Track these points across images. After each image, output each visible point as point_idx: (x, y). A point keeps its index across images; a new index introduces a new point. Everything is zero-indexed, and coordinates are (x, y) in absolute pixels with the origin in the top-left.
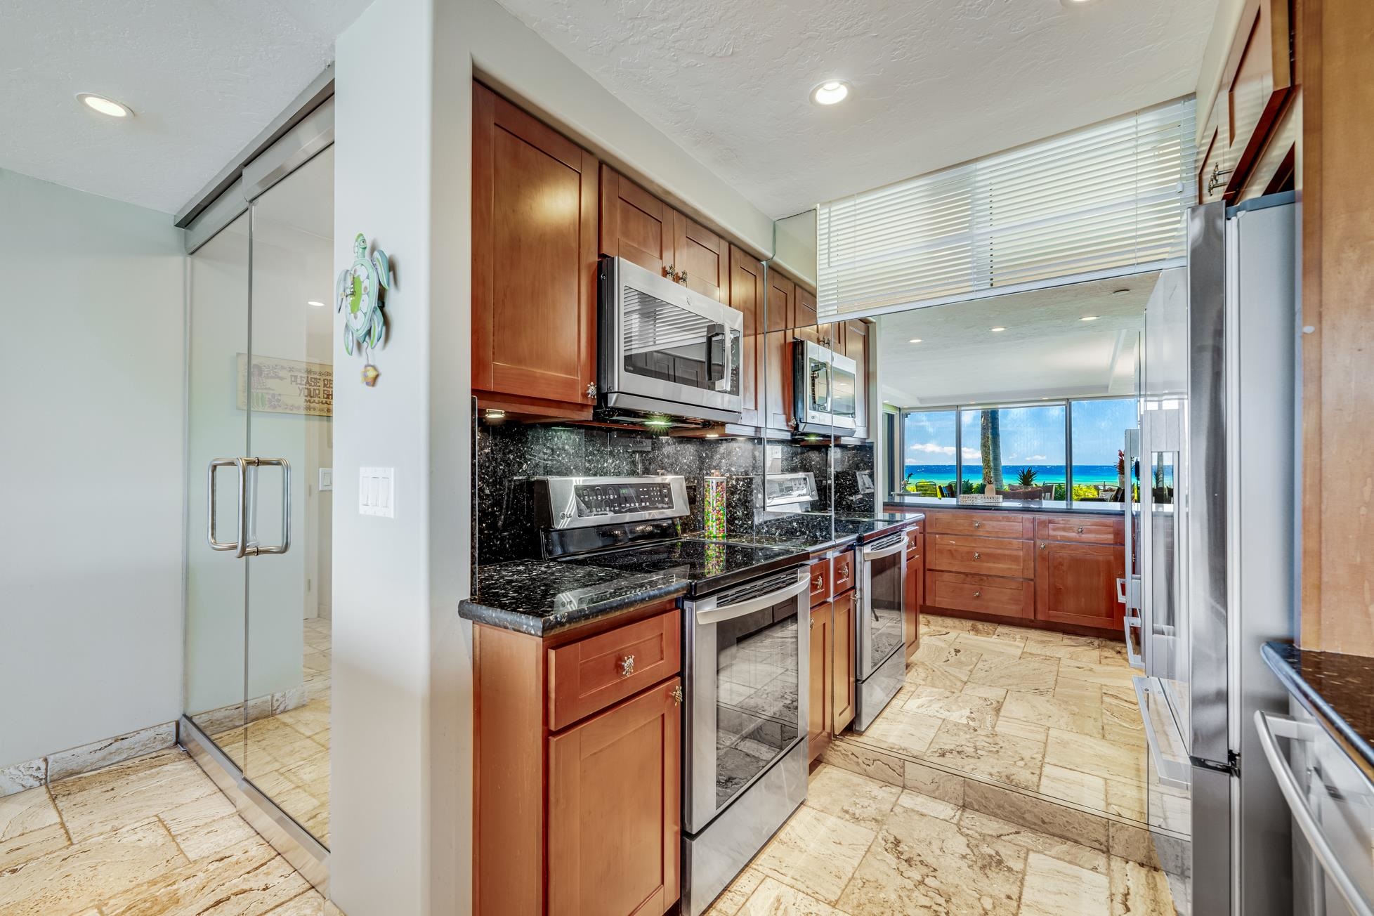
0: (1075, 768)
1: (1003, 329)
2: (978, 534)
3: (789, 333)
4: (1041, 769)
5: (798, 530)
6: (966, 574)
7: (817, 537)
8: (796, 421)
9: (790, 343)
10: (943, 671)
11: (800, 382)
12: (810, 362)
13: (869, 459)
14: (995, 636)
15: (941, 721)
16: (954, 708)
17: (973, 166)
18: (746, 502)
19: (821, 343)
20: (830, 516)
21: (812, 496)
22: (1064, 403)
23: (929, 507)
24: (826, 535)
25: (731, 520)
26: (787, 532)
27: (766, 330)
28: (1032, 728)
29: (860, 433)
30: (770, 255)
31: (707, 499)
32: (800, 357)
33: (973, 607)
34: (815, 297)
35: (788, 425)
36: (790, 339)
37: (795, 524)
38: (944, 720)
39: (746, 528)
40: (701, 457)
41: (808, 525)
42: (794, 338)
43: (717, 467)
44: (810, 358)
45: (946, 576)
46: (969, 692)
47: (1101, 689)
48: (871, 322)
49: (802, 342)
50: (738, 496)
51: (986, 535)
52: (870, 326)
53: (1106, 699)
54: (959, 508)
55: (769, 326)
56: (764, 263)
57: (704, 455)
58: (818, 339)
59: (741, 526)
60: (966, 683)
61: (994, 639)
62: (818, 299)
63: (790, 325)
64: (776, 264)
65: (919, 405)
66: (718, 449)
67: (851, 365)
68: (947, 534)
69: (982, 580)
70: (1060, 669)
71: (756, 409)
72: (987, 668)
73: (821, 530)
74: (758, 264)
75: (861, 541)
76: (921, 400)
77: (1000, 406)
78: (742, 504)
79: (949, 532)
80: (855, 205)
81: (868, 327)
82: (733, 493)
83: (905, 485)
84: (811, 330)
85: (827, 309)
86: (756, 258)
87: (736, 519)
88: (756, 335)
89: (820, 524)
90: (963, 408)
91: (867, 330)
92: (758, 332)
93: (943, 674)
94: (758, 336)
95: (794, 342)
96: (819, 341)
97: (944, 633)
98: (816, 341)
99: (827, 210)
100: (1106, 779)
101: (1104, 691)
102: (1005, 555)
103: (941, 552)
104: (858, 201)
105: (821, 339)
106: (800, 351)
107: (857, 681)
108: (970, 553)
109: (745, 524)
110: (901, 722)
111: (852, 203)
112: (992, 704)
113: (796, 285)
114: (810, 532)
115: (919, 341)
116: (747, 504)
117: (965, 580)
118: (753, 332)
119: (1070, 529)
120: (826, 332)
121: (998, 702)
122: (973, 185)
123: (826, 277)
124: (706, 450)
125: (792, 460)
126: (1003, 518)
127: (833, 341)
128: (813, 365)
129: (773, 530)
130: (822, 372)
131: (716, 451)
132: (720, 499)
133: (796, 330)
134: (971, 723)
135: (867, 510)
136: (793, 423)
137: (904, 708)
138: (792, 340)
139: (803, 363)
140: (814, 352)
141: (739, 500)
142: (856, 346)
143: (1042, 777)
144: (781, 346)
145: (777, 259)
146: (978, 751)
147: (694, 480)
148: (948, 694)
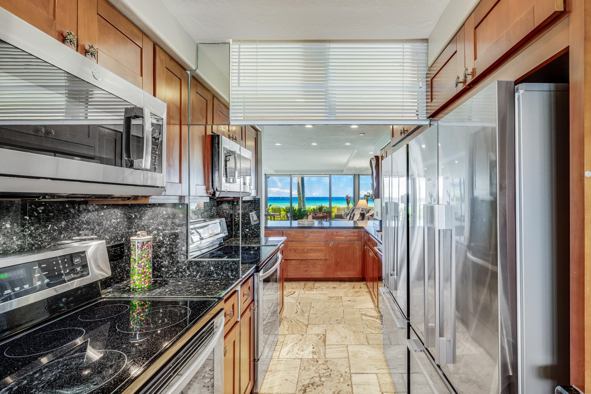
0: (364, 372)
1: (316, 144)
2: (306, 240)
3: (209, 127)
4: (351, 379)
5: (214, 272)
6: (302, 260)
7: (229, 277)
8: (213, 189)
9: (210, 135)
10: (296, 320)
11: (217, 163)
12: (224, 150)
13: (258, 207)
14: (315, 290)
15: (300, 360)
16: (305, 347)
17: (328, 45)
18: (171, 253)
19: (231, 138)
20: (239, 261)
21: (224, 233)
22: (329, 176)
23: (285, 228)
24: (236, 274)
25: (156, 268)
26: (205, 275)
27: (190, 123)
28: (341, 349)
29: (253, 194)
30: (194, 67)
31: (133, 257)
32: (217, 145)
33: (304, 275)
34: (229, 109)
35: (207, 193)
36: (209, 133)
37: (212, 268)
38: (301, 359)
39: (171, 274)
40: (130, 218)
41: (222, 268)
42: (212, 132)
43: (143, 228)
44: (224, 148)
45: (293, 262)
46: (310, 332)
47: (360, 312)
48: (259, 131)
49: (218, 136)
50: (164, 249)
51: (310, 240)
52: (259, 133)
53: (364, 317)
54: (299, 228)
55: (192, 120)
56: (189, 72)
57: (133, 216)
58: (229, 135)
59: (167, 273)
60: (307, 326)
61: (314, 292)
62: (231, 111)
63: (210, 122)
64: (198, 75)
65: (275, 173)
66: (146, 212)
67: (248, 154)
68: (293, 241)
69: (308, 262)
70: (343, 304)
71: (180, 182)
72: (315, 312)
73: (232, 271)
74: (183, 72)
75: (257, 270)
76: (276, 171)
77: (305, 176)
78: (168, 255)
79: (294, 240)
80: (257, 48)
81: (257, 133)
82: (160, 247)
83: (268, 210)
84: (223, 128)
85: (236, 115)
86: (183, 67)
87: (163, 267)
88: (181, 125)
89: (231, 267)
90: (293, 176)
91: (257, 135)
92: (182, 123)
93: (296, 323)
94: (183, 127)
95: (212, 135)
96: (229, 137)
97: (293, 293)
98: (228, 136)
99: (238, 47)
100: (377, 374)
101: (361, 313)
102: (318, 249)
103: (290, 250)
104: (259, 46)
105: (231, 136)
106: (217, 141)
107: (254, 360)
108: (303, 250)
109: (170, 271)
110: (279, 371)
111: (255, 46)
112: (321, 337)
113: (214, 96)
114: (224, 273)
115: (280, 144)
116: (173, 255)
117: (301, 263)
118: (179, 122)
119: (342, 236)
120: (235, 132)
121: (324, 335)
122: (328, 57)
123: (236, 96)
124: (135, 212)
125: (211, 211)
126: (317, 231)
127: (239, 138)
128: (225, 152)
129: (195, 273)
130: (232, 158)
131: (144, 213)
132: (146, 256)
133: (214, 126)
134: (315, 356)
135: (256, 237)
136: (211, 191)
137: (280, 357)
138: (211, 134)
139: (219, 150)
140: (226, 144)
141: (166, 252)
142: (251, 143)
143: (353, 386)
144: (202, 136)
145: (198, 72)
146: (322, 379)
147: (122, 238)
148: (300, 337)
